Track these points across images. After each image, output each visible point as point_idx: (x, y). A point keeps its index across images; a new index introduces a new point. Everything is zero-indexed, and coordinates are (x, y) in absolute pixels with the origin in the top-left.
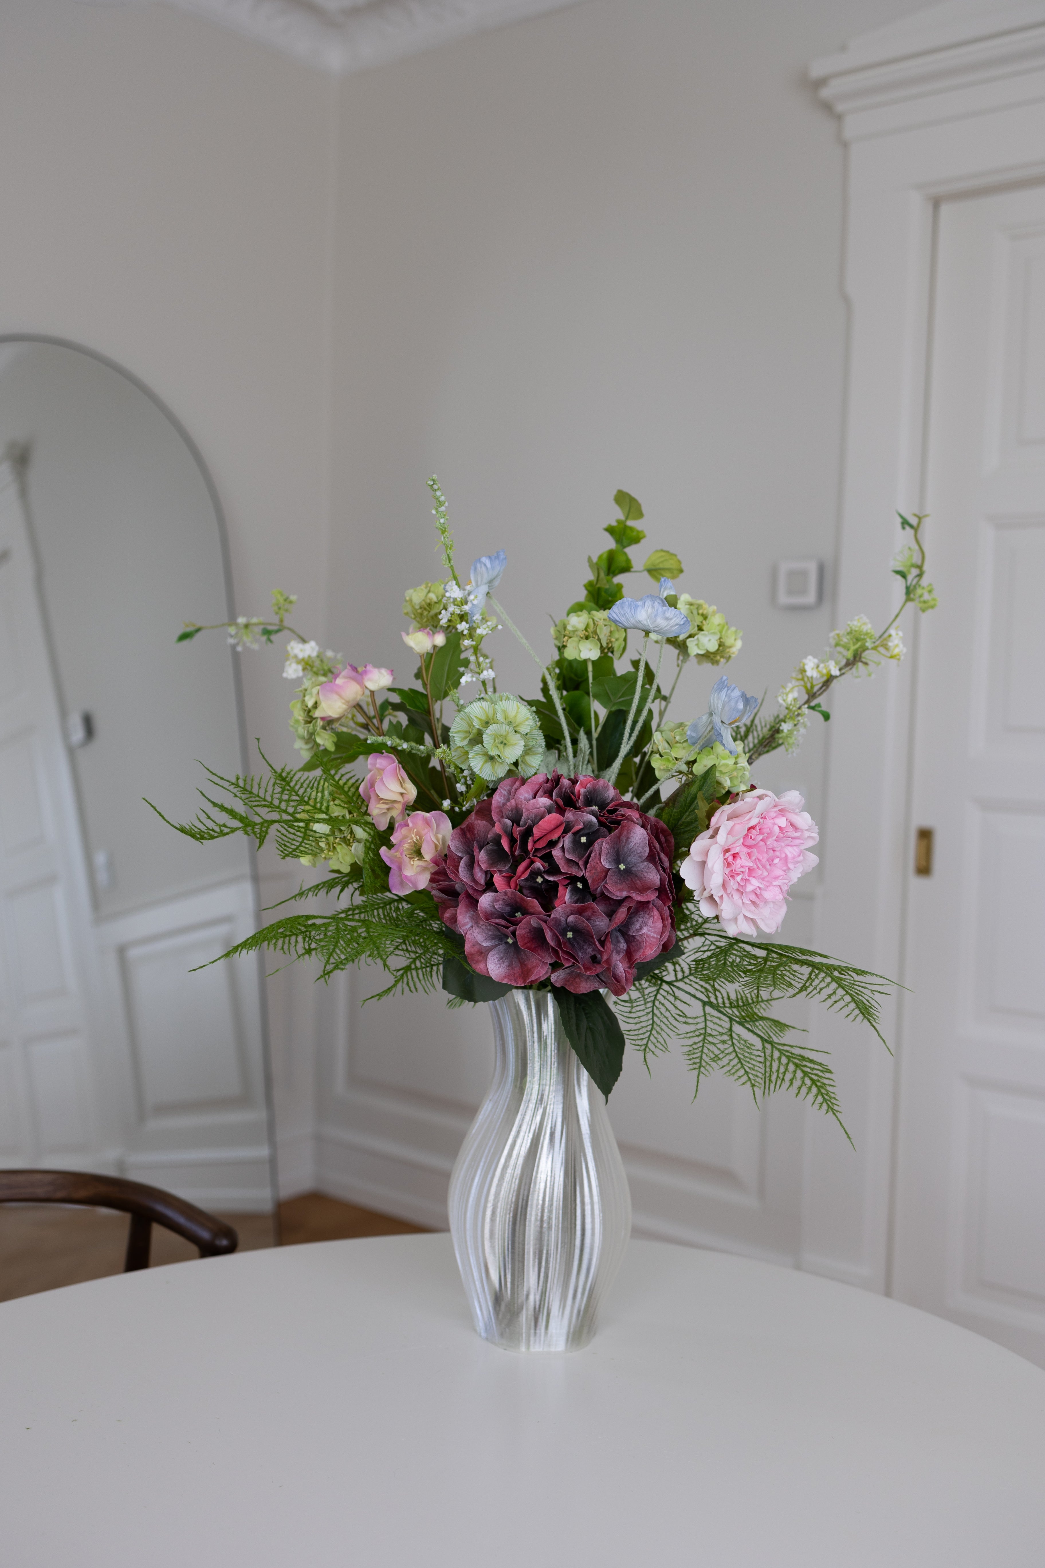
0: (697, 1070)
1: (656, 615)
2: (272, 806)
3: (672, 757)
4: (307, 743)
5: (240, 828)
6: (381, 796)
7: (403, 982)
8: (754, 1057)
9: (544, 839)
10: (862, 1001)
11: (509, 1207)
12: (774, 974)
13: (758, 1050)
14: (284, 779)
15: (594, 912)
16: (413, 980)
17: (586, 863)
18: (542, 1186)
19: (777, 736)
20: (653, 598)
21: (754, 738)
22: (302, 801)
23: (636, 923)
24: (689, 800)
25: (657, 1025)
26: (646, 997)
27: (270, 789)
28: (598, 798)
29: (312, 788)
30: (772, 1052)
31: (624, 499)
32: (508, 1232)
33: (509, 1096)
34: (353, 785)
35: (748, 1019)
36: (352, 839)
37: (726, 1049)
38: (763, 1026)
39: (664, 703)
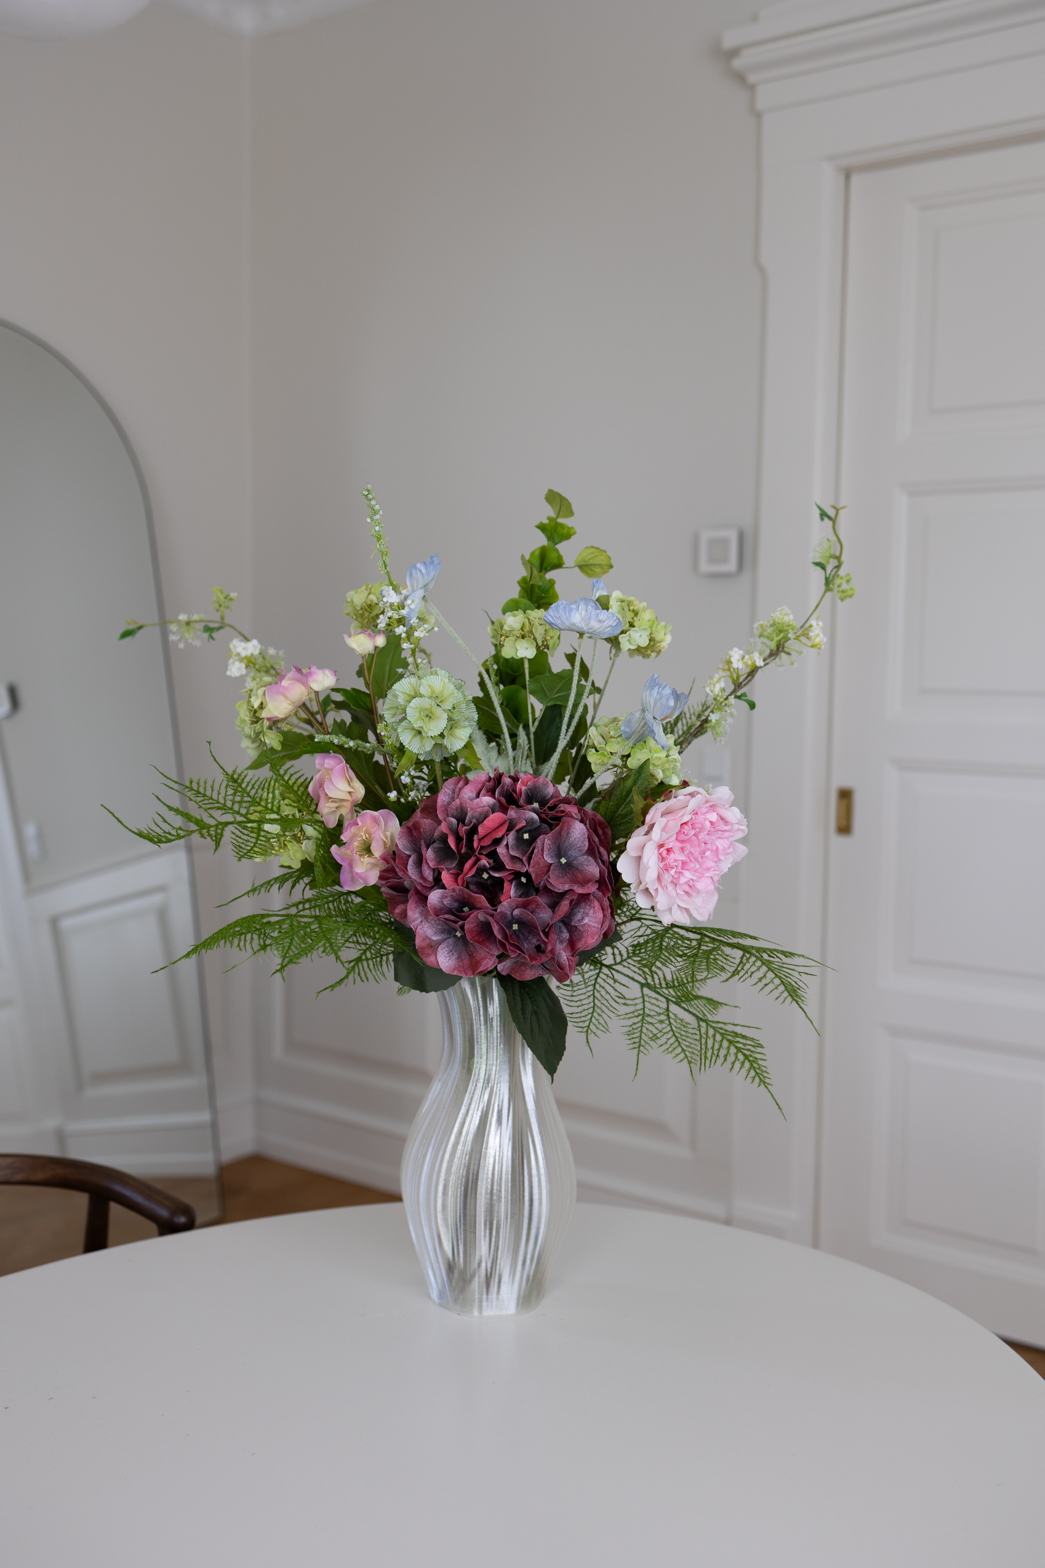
0: (637, 1049)
1: (590, 618)
2: (225, 808)
3: (607, 751)
4: (253, 742)
5: (196, 831)
6: (330, 795)
7: (354, 973)
8: (690, 1035)
9: (489, 836)
10: (790, 983)
11: (460, 1181)
12: (708, 959)
13: (693, 1028)
14: (235, 781)
15: (538, 905)
16: (364, 970)
17: (529, 859)
18: (491, 1161)
19: (705, 725)
20: (586, 600)
21: (683, 725)
22: (255, 802)
23: (577, 914)
24: (624, 793)
25: (598, 1007)
26: (587, 981)
27: (223, 791)
28: (539, 795)
29: (263, 789)
30: (707, 1030)
31: (554, 498)
32: (460, 1205)
33: (458, 1076)
34: (302, 784)
35: (683, 999)
36: (302, 837)
37: (664, 1028)
38: (698, 1004)
39: (597, 696)
